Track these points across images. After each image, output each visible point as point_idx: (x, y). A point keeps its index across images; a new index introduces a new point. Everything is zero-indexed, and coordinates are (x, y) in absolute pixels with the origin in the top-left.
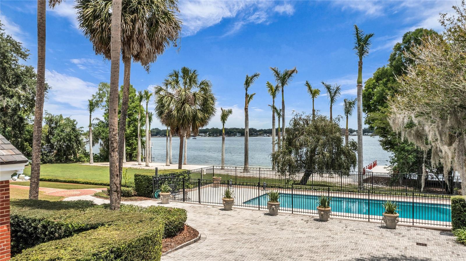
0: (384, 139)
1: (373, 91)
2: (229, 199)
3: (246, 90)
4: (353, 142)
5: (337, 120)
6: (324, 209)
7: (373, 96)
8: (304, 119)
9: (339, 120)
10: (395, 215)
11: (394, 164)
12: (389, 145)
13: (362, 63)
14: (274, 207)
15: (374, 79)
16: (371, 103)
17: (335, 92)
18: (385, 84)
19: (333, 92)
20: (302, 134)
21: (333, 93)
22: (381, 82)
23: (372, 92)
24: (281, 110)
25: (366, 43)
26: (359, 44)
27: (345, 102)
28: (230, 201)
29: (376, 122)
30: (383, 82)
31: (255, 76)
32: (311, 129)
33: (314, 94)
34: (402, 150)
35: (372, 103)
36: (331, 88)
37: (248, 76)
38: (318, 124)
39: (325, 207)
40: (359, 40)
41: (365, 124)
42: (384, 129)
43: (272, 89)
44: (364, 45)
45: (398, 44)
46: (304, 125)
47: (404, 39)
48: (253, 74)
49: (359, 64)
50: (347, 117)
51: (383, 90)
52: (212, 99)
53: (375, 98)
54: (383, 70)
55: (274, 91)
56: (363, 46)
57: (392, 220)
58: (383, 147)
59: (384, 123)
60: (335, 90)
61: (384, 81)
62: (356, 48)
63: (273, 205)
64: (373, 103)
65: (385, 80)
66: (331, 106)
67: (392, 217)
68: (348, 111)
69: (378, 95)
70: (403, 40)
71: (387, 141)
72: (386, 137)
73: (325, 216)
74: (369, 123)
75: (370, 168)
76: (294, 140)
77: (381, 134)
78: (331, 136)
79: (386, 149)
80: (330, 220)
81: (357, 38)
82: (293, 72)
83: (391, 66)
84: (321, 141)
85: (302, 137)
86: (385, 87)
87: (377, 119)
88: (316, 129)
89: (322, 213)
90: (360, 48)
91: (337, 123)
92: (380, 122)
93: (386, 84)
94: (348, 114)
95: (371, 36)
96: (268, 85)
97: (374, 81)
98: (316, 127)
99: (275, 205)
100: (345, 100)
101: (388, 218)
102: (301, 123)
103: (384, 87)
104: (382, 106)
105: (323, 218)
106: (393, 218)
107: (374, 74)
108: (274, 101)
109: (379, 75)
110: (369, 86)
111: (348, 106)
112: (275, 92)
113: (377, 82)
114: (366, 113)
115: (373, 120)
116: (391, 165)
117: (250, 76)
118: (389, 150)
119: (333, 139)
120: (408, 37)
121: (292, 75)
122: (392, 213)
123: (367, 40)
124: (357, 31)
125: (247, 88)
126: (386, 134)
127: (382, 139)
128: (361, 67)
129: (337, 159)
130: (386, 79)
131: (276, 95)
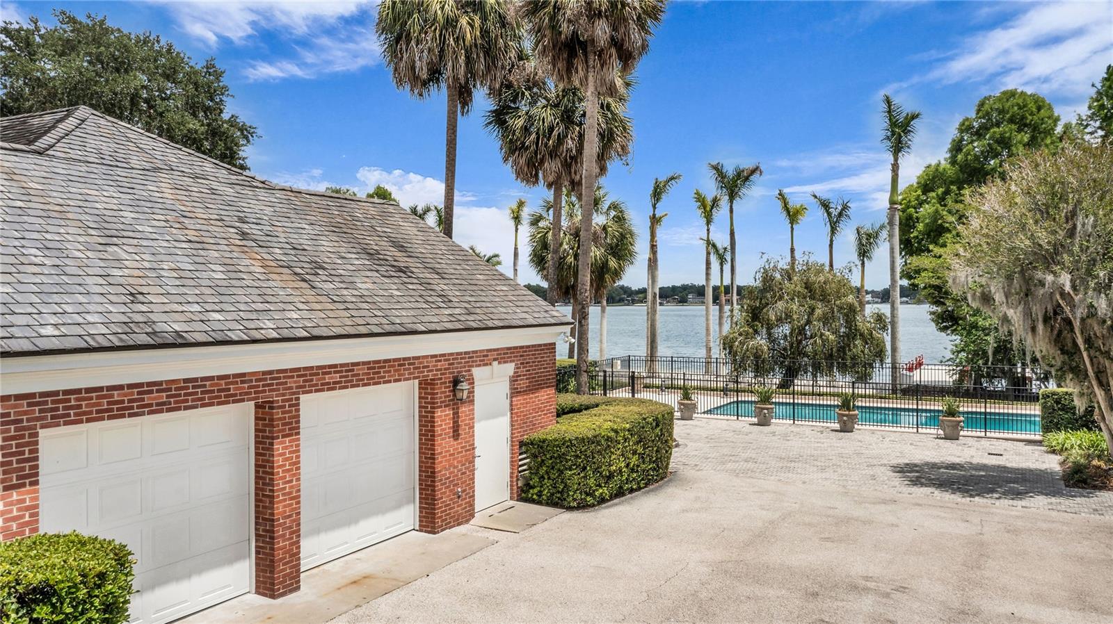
0: (939, 309)
1: (917, 212)
2: (689, 402)
3: (654, 207)
4: (878, 314)
5: (847, 271)
6: (847, 413)
7: (918, 222)
8: (783, 270)
9: (850, 271)
10: (958, 419)
11: (958, 355)
12: (948, 320)
13: (898, 167)
14: (766, 411)
15: (918, 187)
16: (912, 236)
17: (840, 214)
18: (941, 200)
19: (834, 213)
20: (781, 298)
21: (835, 216)
22: (933, 194)
23: (915, 215)
24: (725, 249)
25: (906, 129)
26: (892, 131)
27: (858, 232)
28: (691, 404)
29: (923, 274)
30: (937, 195)
31: (672, 178)
32: (798, 288)
33: (793, 216)
34: (973, 327)
35: (914, 237)
36: (831, 205)
37: (659, 180)
38: (813, 278)
39: (849, 409)
40: (893, 124)
41: (901, 278)
42: (938, 288)
43: (704, 205)
44: (902, 134)
45: (967, 119)
46: (783, 279)
47: (978, 111)
48: (670, 175)
49: (893, 167)
50: (863, 264)
51: (937, 211)
52: (632, 234)
53: (920, 226)
54: (937, 170)
55: (708, 209)
56: (900, 137)
57: (953, 426)
58: (937, 325)
59: (939, 278)
60: (838, 211)
61: (939, 193)
62: (888, 138)
63: (765, 409)
64: (917, 237)
65: (941, 190)
66: (831, 241)
67: (953, 421)
68: (865, 252)
69: (927, 221)
70: (977, 113)
71: (945, 312)
72: (944, 304)
73: (849, 425)
74: (910, 278)
75: (910, 369)
76: (765, 310)
77: (934, 298)
78: (838, 302)
79: (944, 329)
80: (856, 431)
81: (890, 120)
82: (753, 172)
83: (953, 162)
84: (818, 312)
85: (780, 305)
86: (941, 205)
87: (926, 270)
88: (806, 288)
89: (845, 418)
90: (895, 140)
91: (846, 277)
92: (931, 274)
93: (944, 199)
94: (863, 257)
95: (914, 117)
96: (696, 196)
97: (919, 192)
98: (808, 286)
99: (767, 409)
100: (857, 230)
101: (948, 423)
102: (778, 276)
103: (938, 205)
104: (937, 244)
105: (846, 428)
106: (954, 424)
107: (918, 177)
108: (708, 230)
109: (929, 179)
110: (910, 201)
111: (864, 241)
112: (711, 211)
113: (924, 193)
114: (903, 257)
115: (918, 272)
116: (952, 356)
117: (662, 179)
118: (949, 332)
119: (841, 308)
120: (986, 107)
121: (752, 178)
122: (953, 416)
123: (908, 124)
124: (889, 106)
125: (655, 204)
126: (943, 298)
127: (934, 308)
128: (897, 175)
129: (849, 346)
130: (943, 190)
131: (713, 217)
